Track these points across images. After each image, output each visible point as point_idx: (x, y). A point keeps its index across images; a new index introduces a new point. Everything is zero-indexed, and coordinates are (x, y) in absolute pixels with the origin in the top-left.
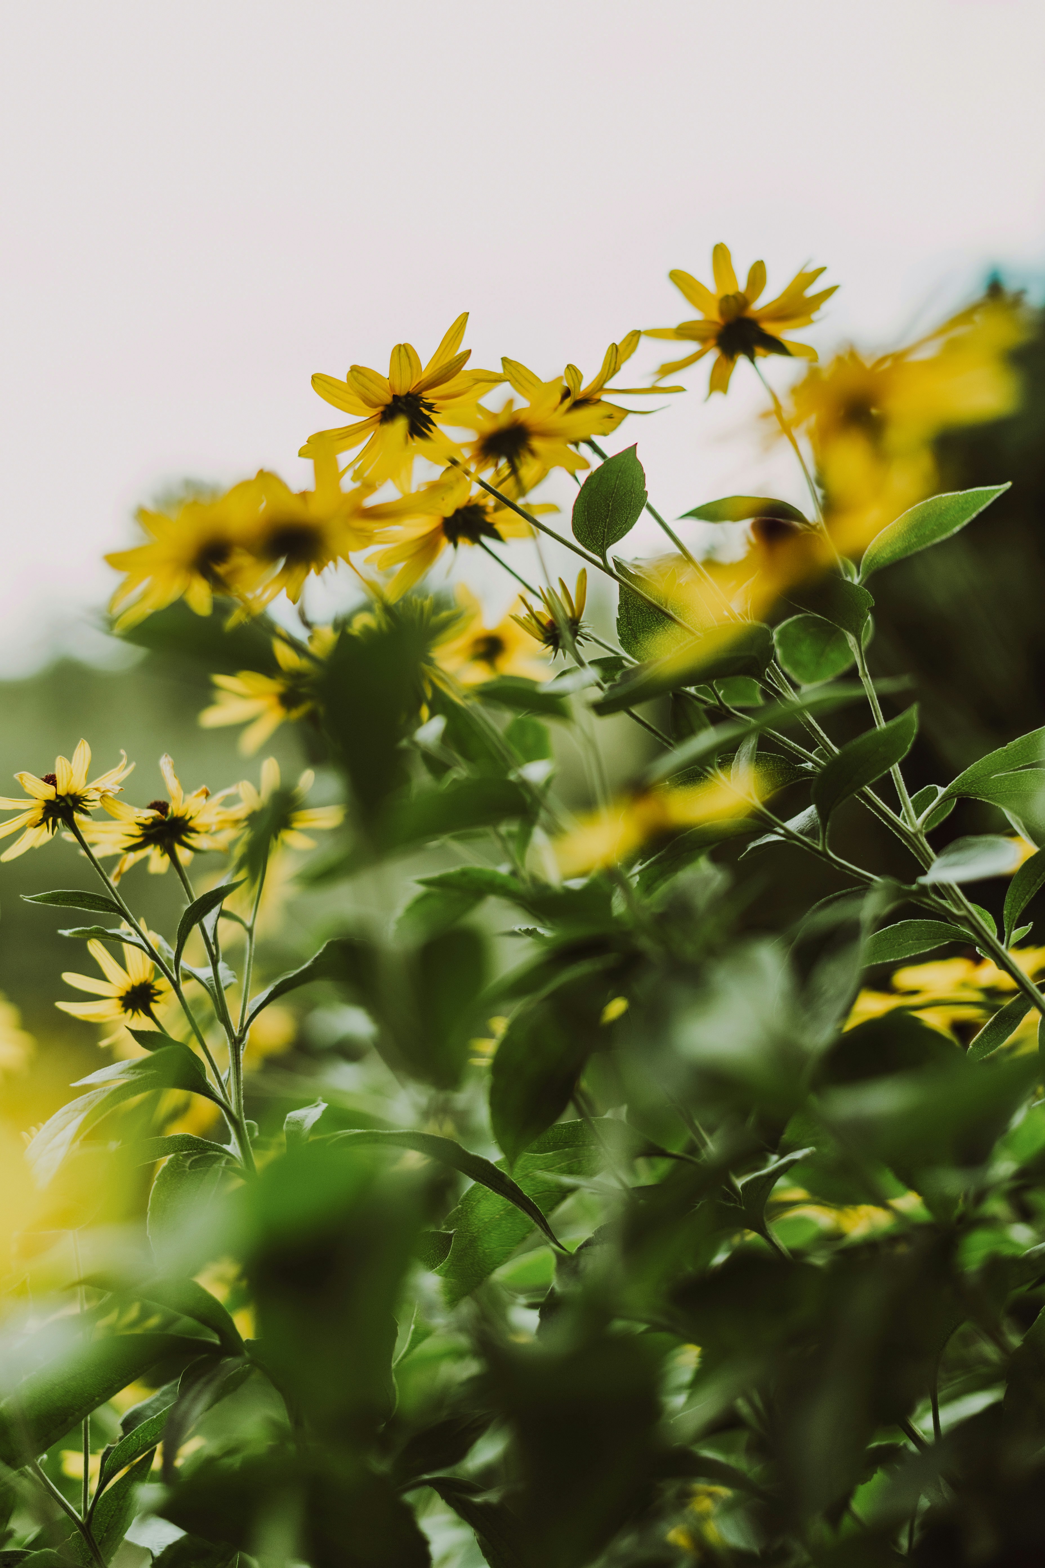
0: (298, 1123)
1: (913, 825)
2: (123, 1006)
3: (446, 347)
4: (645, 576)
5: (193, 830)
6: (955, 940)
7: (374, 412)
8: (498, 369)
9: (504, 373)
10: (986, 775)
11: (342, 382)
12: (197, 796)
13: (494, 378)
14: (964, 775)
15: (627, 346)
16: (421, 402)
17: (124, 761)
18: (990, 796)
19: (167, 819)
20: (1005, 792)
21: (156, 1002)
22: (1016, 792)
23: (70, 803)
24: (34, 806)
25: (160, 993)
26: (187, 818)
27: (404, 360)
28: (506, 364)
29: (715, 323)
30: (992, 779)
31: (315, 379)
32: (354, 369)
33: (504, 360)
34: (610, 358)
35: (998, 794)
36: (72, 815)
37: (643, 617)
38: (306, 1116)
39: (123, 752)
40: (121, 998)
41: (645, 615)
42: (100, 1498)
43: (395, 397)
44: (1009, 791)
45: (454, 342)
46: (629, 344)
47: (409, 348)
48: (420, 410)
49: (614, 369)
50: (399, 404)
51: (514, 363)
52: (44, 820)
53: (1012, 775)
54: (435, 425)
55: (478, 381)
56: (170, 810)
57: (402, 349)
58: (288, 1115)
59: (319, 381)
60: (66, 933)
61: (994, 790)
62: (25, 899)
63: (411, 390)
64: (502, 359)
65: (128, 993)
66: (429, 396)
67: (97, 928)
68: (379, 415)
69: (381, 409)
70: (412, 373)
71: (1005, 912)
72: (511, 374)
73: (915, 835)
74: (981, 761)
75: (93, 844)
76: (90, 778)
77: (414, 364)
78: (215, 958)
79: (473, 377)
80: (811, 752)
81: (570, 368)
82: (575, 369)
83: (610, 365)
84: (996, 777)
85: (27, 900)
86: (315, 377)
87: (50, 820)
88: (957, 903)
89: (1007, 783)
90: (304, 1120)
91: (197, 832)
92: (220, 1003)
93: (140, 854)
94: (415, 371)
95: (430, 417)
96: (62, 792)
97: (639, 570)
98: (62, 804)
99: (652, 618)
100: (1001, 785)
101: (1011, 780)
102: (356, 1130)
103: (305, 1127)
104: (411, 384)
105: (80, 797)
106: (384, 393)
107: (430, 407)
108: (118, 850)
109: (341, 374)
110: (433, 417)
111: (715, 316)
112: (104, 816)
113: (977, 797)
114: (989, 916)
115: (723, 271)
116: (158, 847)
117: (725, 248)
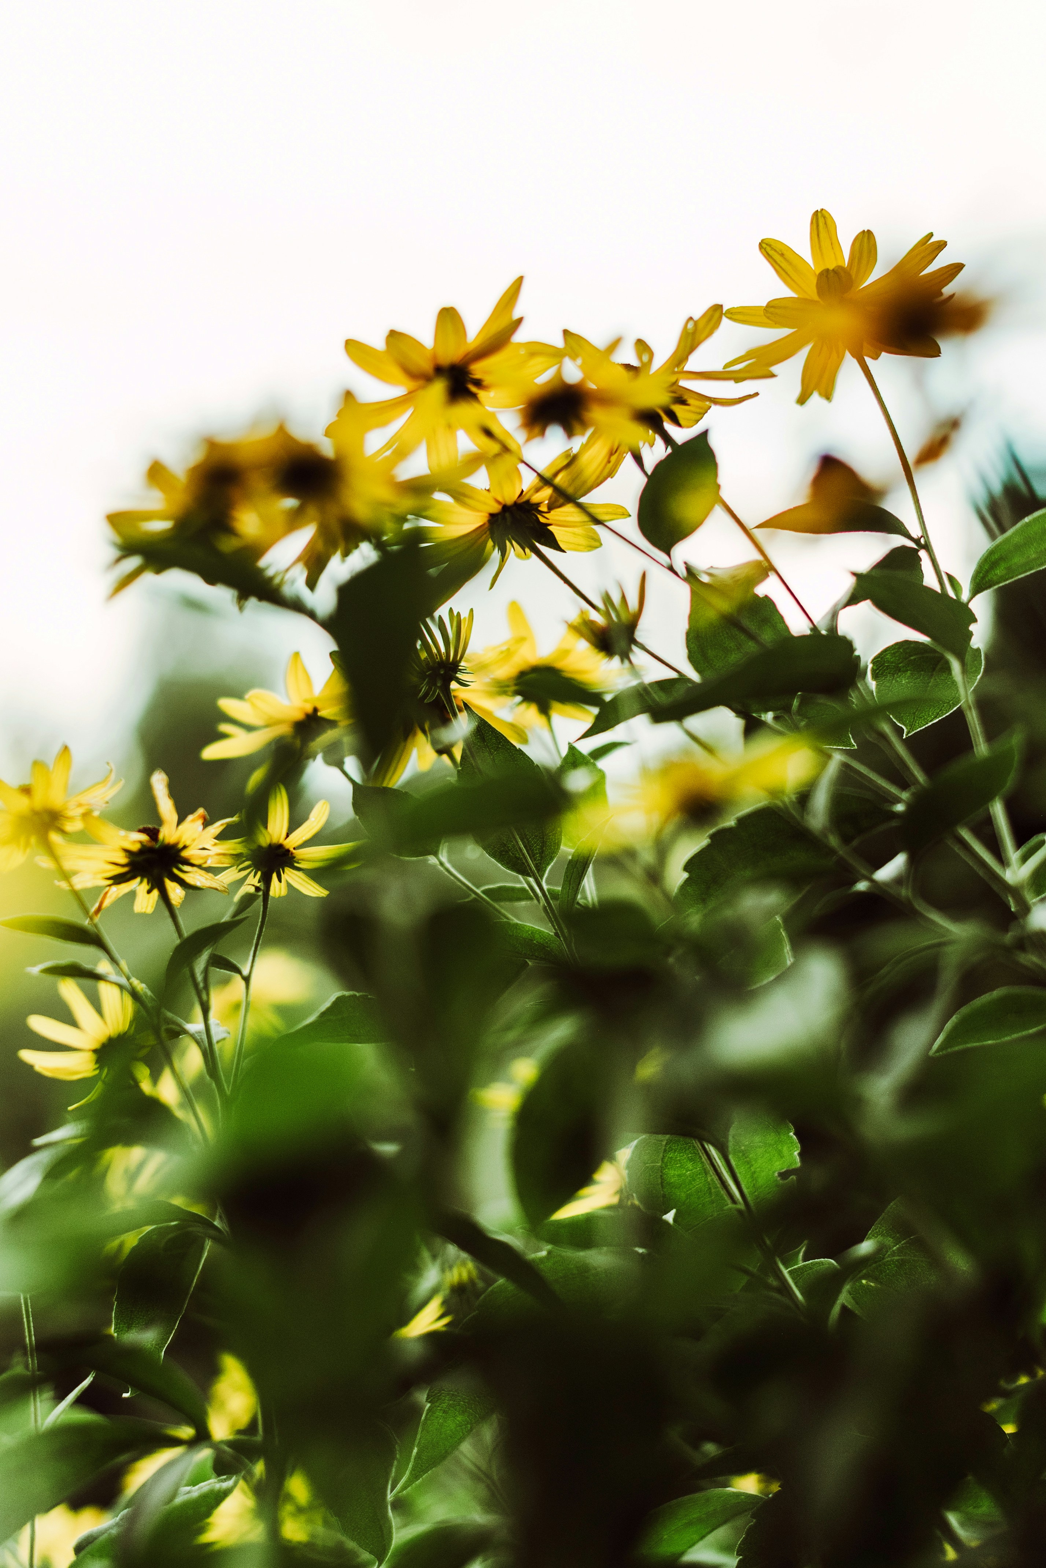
1: (1013, 876)
2: (98, 1060)
3: (499, 314)
5: (187, 862)
7: (413, 385)
8: (558, 342)
9: (565, 347)
11: (379, 350)
12: (193, 821)
13: (553, 353)
15: (707, 323)
16: (468, 376)
17: (113, 776)
19: (157, 846)
26: (181, 846)
27: (450, 327)
28: (568, 337)
29: (812, 302)
31: (348, 345)
32: (393, 335)
33: (566, 332)
34: (686, 335)
36: (51, 836)
40: (95, 1051)
43: (437, 368)
45: (507, 306)
46: (710, 320)
47: (455, 313)
48: (466, 385)
49: (691, 350)
51: (577, 336)
55: (532, 355)
56: (161, 836)
57: (447, 314)
59: (353, 348)
60: (35, 969)
63: (456, 360)
64: (563, 330)
65: (103, 1045)
66: (477, 369)
68: (418, 389)
69: (421, 382)
70: (457, 342)
72: (574, 349)
75: (75, 873)
77: (460, 332)
78: (207, 1011)
79: (527, 349)
80: (901, 793)
81: (641, 343)
82: (646, 345)
83: (686, 344)
86: (349, 343)
87: (22, 838)
91: (191, 865)
93: (125, 888)
94: (461, 340)
96: (37, 805)
97: (710, 577)
98: (37, 820)
104: (456, 357)
105: (57, 812)
106: (425, 362)
107: (478, 383)
108: (100, 881)
109: (378, 342)
111: (812, 294)
112: (84, 838)
115: (825, 243)
116: (145, 881)
117: (827, 215)
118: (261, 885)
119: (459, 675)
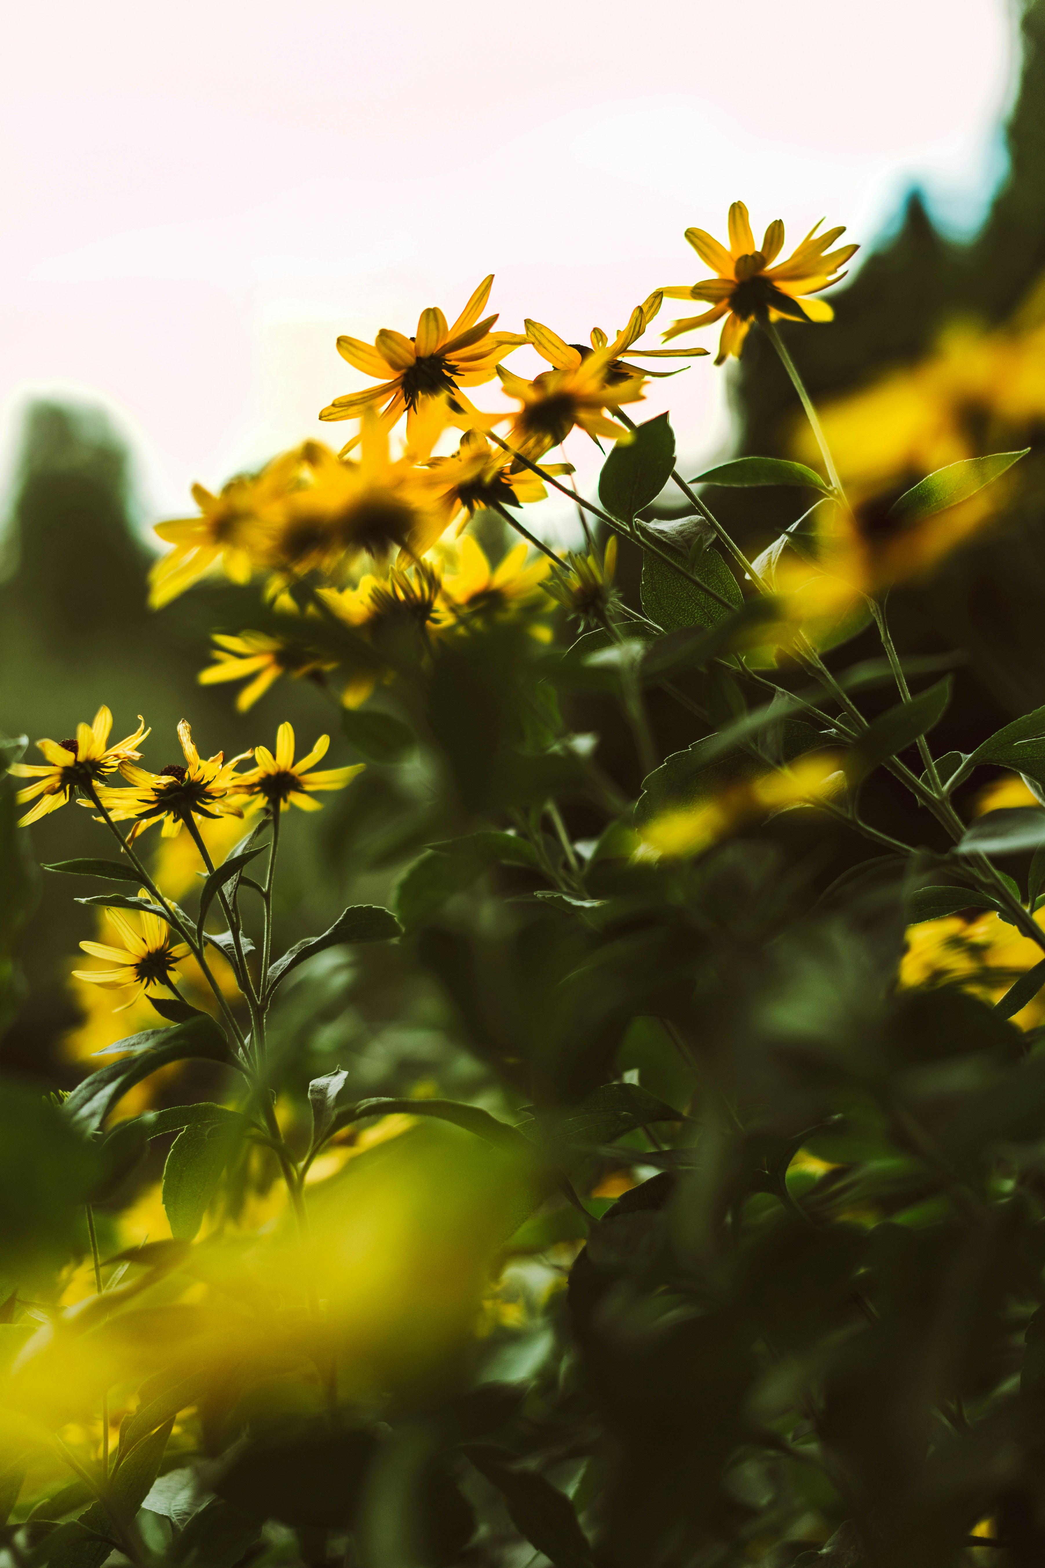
0: (322, 1091)
1: (939, 792)
2: (138, 974)
3: (472, 309)
4: (671, 541)
5: (209, 796)
6: (977, 906)
7: (397, 375)
8: (521, 331)
9: (527, 334)
10: (1009, 742)
11: (370, 346)
12: (214, 761)
13: (519, 341)
14: (988, 742)
15: (649, 307)
16: (443, 364)
17: (142, 726)
18: (1012, 762)
19: (183, 785)
20: (1027, 758)
21: (172, 969)
22: (1038, 758)
23: (90, 770)
24: (52, 773)
25: (176, 960)
26: (204, 783)
27: (432, 324)
28: (530, 326)
29: (730, 281)
30: (1015, 746)
31: (342, 343)
32: (384, 334)
33: (527, 322)
34: (635, 322)
35: (1019, 760)
36: (91, 782)
37: (667, 583)
38: (328, 1084)
39: (140, 717)
40: (136, 966)
41: (669, 581)
42: (120, 1468)
43: (419, 359)
44: (1031, 758)
45: (479, 304)
46: (653, 305)
47: (438, 312)
48: (443, 372)
49: (639, 332)
50: (423, 366)
51: (537, 325)
52: (62, 788)
53: (1034, 742)
54: (457, 387)
55: (501, 343)
56: (186, 776)
57: (431, 314)
58: (311, 1083)
59: (345, 344)
60: (83, 900)
61: (1016, 756)
62: (46, 868)
63: (435, 352)
64: (525, 320)
65: (143, 960)
66: (452, 358)
67: (117, 896)
68: (402, 378)
69: (403, 371)
70: (438, 337)
71: (1030, 879)
72: (535, 336)
73: (941, 802)
74: (1005, 729)
75: (110, 809)
76: (110, 743)
77: (441, 327)
78: (235, 926)
79: (497, 340)
80: (835, 720)
81: (596, 331)
82: (601, 332)
83: (635, 328)
84: (1019, 744)
85: (48, 869)
86: (342, 340)
87: (68, 787)
88: (985, 871)
89: (1029, 749)
90: (327, 1089)
91: (214, 798)
92: (242, 971)
93: (154, 820)
94: (441, 334)
95: (452, 378)
96: (81, 758)
97: (663, 535)
98: (82, 771)
99: (677, 584)
100: (1023, 752)
101: (1033, 746)
102: (382, 1098)
103: (328, 1096)
104: (435, 348)
105: (99, 762)
106: (408, 356)
107: (453, 370)
108: (133, 816)
109: (370, 339)
110: (455, 378)
111: (731, 275)
112: (119, 781)
113: (999, 763)
114: (1013, 883)
115: (740, 229)
116: (172, 813)
117: (742, 206)
118: (271, 808)
119: (433, 615)
